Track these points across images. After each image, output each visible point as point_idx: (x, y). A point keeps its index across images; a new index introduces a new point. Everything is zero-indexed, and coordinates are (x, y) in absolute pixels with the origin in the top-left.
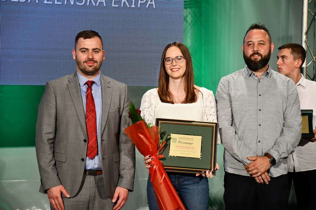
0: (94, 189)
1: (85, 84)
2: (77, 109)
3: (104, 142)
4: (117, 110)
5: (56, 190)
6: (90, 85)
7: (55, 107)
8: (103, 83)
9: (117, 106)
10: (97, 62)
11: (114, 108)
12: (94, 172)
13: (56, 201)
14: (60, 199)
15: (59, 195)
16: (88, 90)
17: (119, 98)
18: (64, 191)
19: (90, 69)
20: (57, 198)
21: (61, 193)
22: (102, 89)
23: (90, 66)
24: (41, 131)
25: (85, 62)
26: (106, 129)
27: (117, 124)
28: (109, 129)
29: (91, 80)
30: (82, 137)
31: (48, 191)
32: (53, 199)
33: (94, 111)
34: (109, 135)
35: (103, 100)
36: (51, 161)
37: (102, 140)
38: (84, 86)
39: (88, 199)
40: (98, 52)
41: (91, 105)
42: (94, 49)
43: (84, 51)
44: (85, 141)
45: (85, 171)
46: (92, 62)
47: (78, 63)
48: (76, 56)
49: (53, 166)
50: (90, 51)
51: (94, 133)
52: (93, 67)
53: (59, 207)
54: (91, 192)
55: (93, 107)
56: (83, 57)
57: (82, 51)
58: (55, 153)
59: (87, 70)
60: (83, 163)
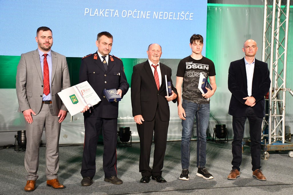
0: (48, 111)
1: (43, 56)
2: (38, 69)
3: (53, 87)
4: (61, 69)
5: (28, 112)
6: (45, 56)
7: (25, 67)
8: (52, 55)
9: (60, 67)
10: (50, 44)
11: (58, 69)
12: (48, 102)
13: (28, 117)
14: (31, 117)
15: (30, 114)
16: (44, 59)
17: (61, 63)
18: (33, 112)
19: (47, 47)
20: (29, 116)
21: (31, 113)
22: (52, 58)
23: (47, 46)
24: (19, 80)
25: (44, 44)
26: (54, 80)
27: (60, 77)
28: (56, 79)
29: (46, 53)
30: (41, 84)
31: (23, 112)
32: (27, 116)
33: (48, 70)
34: (56, 83)
35: (53, 64)
36: (24, 96)
37: (52, 86)
38: (42, 57)
39: (45, 116)
40: (51, 38)
41: (46, 67)
42: (49, 37)
43: (44, 38)
44: (42, 86)
45: (43, 102)
46: (48, 44)
47: (39, 44)
48: (38, 40)
49: (26, 98)
50: (47, 38)
51: (48, 81)
52: (48, 46)
53: (30, 120)
54: (47, 112)
55: (47, 68)
56: (43, 41)
57: (42, 38)
58: (27, 92)
59: (45, 48)
60: (41, 98)
